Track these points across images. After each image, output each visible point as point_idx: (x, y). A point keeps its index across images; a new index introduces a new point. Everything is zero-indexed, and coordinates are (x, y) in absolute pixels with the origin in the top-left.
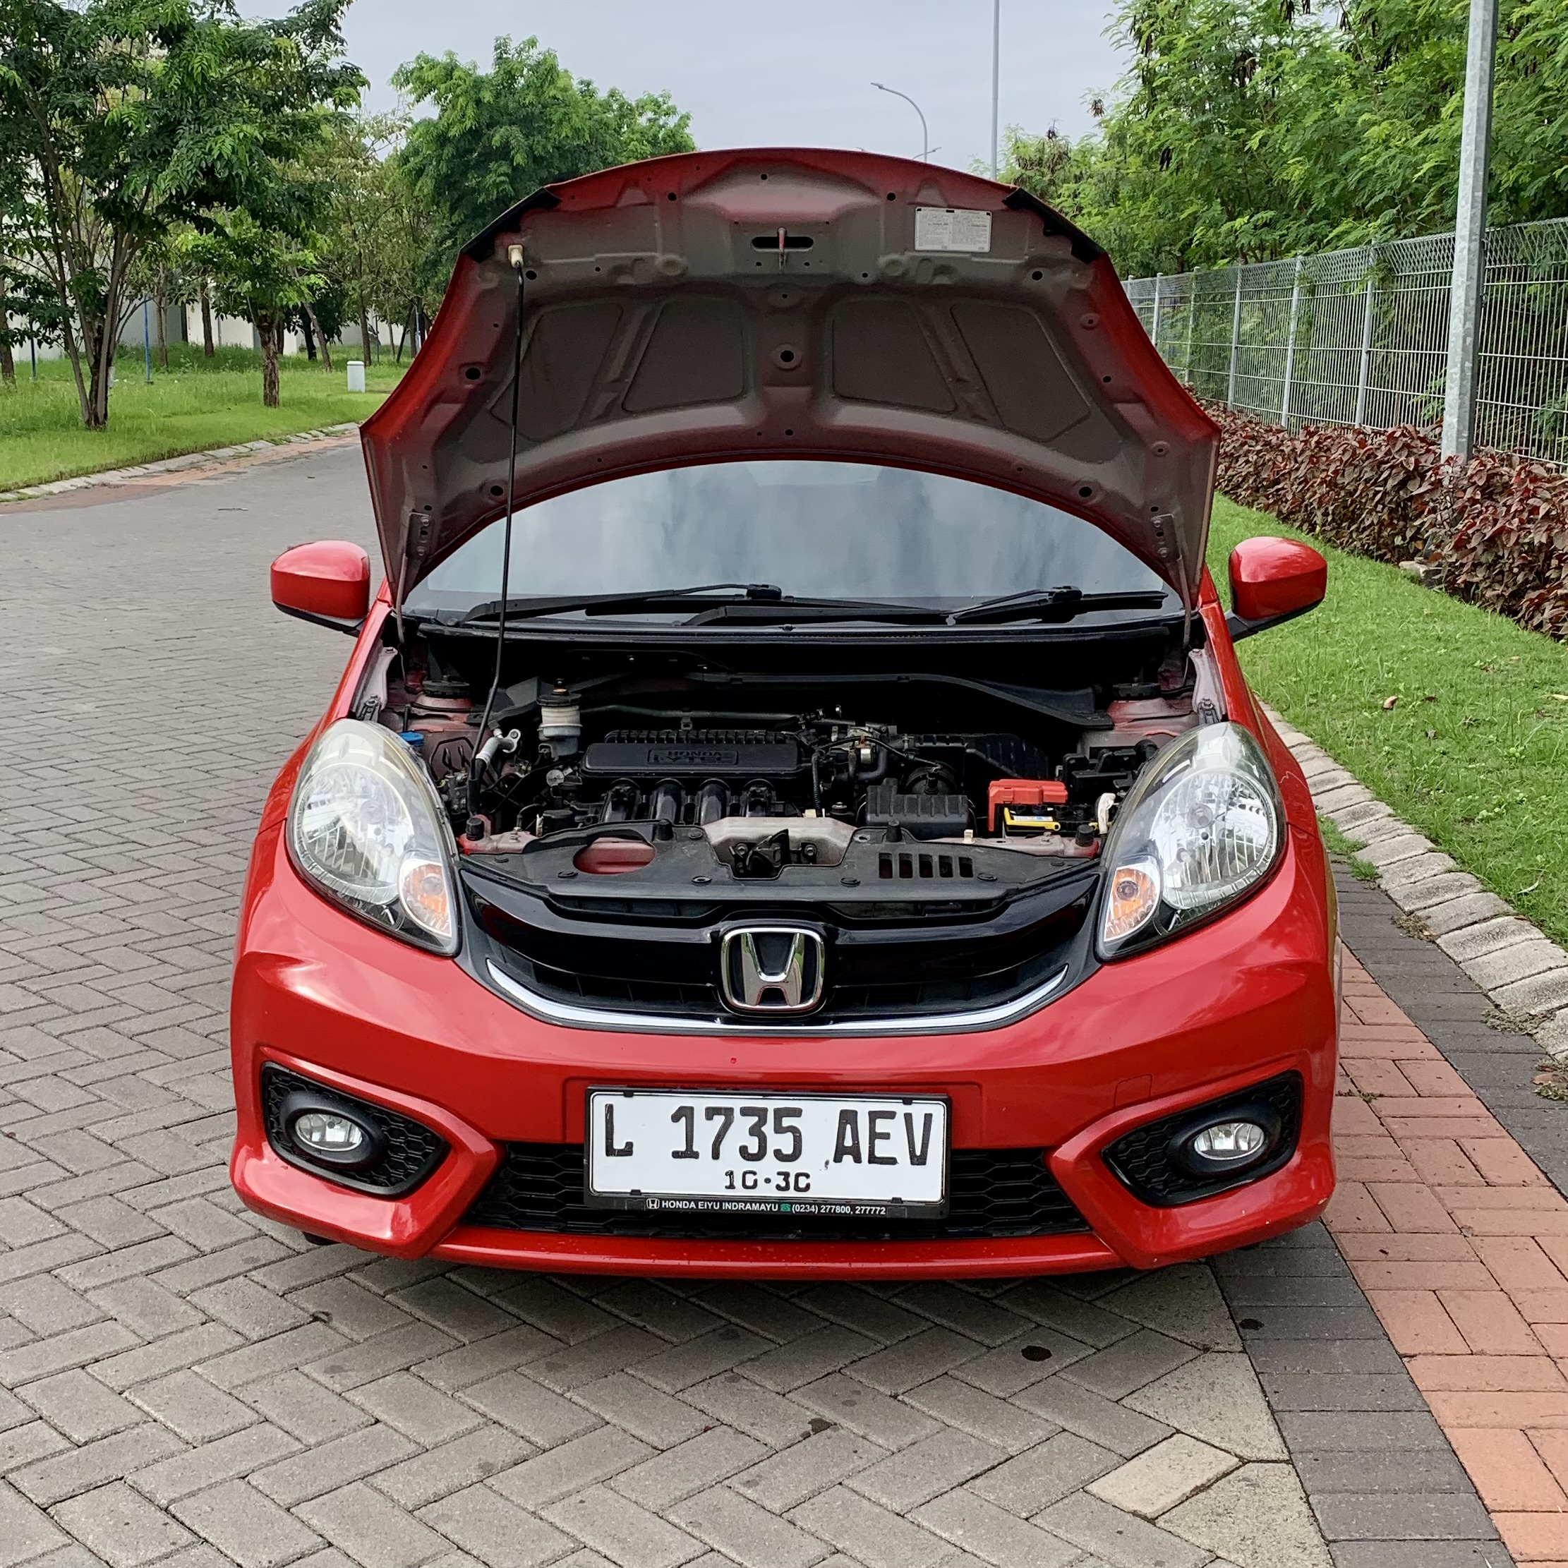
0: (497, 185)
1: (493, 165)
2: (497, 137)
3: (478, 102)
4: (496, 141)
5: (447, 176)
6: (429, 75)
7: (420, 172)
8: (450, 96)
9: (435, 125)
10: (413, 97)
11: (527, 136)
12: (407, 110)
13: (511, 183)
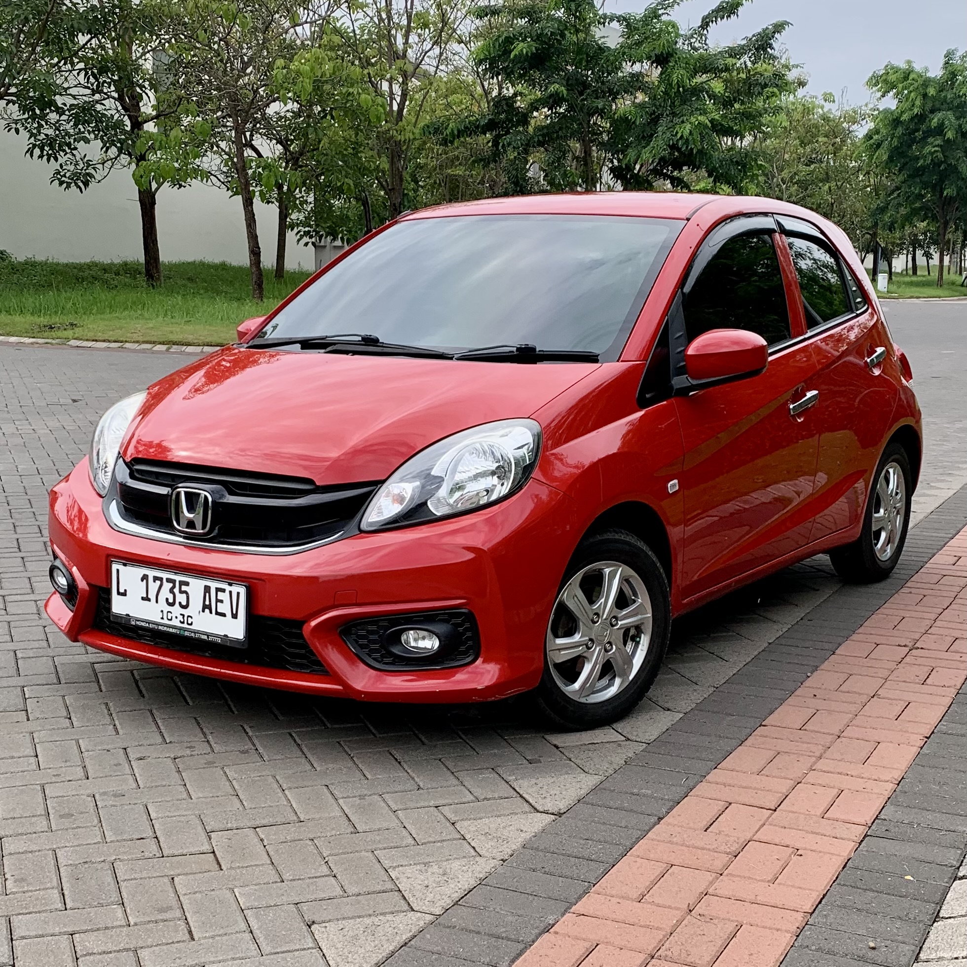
0: (931, 153)
1: (930, 140)
2: (935, 120)
3: (925, 96)
4: (935, 122)
5: (896, 148)
6: (892, 78)
7: (879, 145)
8: (906, 92)
9: (892, 113)
10: (880, 94)
11: (958, 118)
12: (877, 103)
13: (943, 152)
